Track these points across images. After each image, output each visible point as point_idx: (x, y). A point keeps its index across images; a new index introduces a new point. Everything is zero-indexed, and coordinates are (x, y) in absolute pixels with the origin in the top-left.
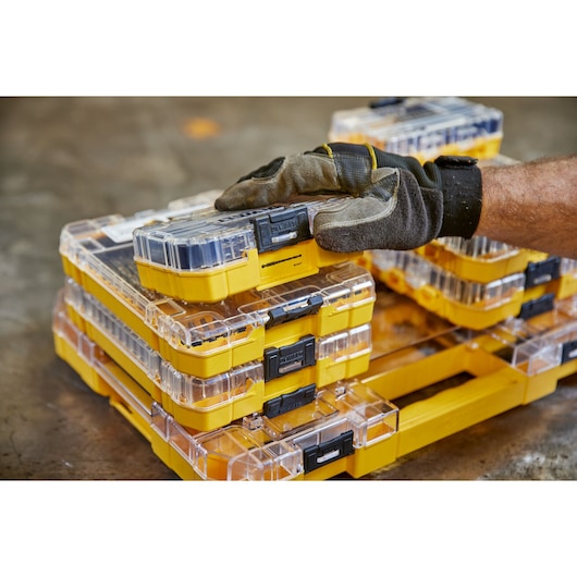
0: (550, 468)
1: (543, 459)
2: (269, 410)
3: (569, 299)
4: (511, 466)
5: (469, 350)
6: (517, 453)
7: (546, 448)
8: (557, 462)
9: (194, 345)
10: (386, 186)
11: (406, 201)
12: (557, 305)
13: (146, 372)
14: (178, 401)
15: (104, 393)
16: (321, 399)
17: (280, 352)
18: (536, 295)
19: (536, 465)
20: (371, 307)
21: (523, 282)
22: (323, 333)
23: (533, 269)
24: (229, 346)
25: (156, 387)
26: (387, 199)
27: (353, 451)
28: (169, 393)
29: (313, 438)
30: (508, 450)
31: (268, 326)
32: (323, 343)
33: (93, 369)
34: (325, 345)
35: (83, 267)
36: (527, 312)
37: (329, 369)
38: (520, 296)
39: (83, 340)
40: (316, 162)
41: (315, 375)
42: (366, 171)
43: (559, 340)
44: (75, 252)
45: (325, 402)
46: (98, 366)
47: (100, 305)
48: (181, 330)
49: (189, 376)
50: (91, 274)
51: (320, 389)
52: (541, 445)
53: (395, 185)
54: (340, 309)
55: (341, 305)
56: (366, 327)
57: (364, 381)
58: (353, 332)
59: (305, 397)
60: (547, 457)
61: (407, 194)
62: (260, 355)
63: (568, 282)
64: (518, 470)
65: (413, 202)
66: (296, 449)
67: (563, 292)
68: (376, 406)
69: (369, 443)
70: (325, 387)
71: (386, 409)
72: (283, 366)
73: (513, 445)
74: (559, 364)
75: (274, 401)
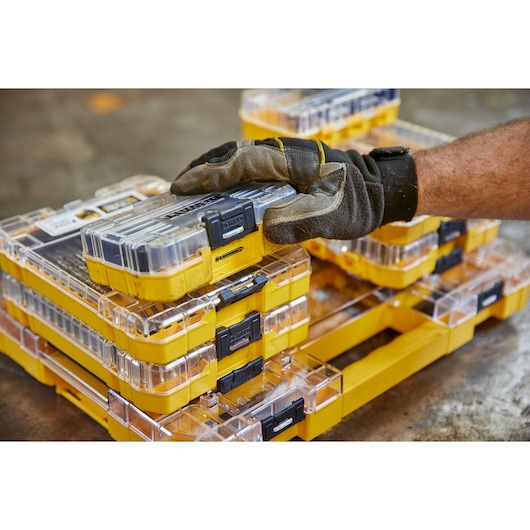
0: (467, 415)
1: (460, 407)
2: (222, 386)
3: (475, 251)
4: (432, 416)
5: (391, 307)
6: (437, 403)
7: (462, 396)
8: (473, 408)
9: (151, 334)
10: (333, 181)
11: (352, 195)
12: (466, 258)
13: (101, 362)
14: (137, 388)
15: (50, 382)
16: (268, 370)
17: (231, 331)
18: (447, 250)
19: (455, 413)
20: (308, 280)
21: (436, 240)
22: (267, 309)
23: (444, 228)
24: (185, 332)
25: (112, 375)
26: (334, 194)
27: (304, 416)
28: (127, 380)
29: (268, 409)
30: (428, 401)
31: (218, 308)
32: (267, 318)
33: (39, 362)
34: (270, 319)
35: (23, 263)
36: (441, 267)
37: (273, 341)
38: (435, 253)
39: (25, 334)
40: (268, 155)
41: (261, 349)
42: (315, 165)
43: (474, 290)
44: (13, 249)
45: (271, 372)
46: (44, 357)
47: (43, 299)
48: (138, 321)
49: (148, 364)
50: (32, 269)
51: (267, 361)
52: (458, 393)
53: (342, 180)
54: (281, 284)
55: (281, 280)
56: (304, 299)
57: (302, 348)
58: (293, 304)
59: (254, 369)
60: (464, 404)
61: (353, 189)
62: (212, 336)
63: (475, 236)
64: (439, 419)
65: (358, 196)
66: (254, 422)
67: (470, 245)
68: (321, 371)
69: (318, 408)
70: (270, 359)
71: (329, 373)
72: (233, 344)
73: (432, 396)
74: (475, 313)
75: (227, 377)
